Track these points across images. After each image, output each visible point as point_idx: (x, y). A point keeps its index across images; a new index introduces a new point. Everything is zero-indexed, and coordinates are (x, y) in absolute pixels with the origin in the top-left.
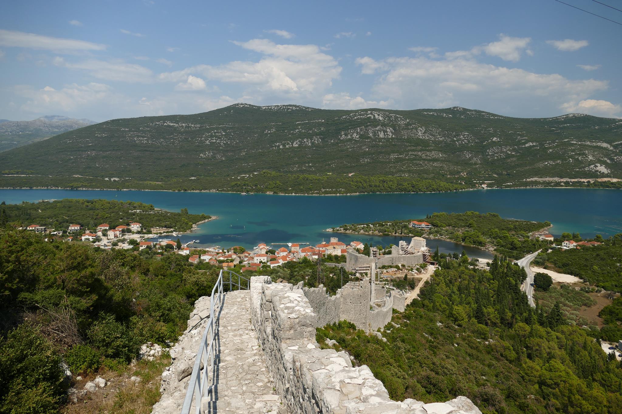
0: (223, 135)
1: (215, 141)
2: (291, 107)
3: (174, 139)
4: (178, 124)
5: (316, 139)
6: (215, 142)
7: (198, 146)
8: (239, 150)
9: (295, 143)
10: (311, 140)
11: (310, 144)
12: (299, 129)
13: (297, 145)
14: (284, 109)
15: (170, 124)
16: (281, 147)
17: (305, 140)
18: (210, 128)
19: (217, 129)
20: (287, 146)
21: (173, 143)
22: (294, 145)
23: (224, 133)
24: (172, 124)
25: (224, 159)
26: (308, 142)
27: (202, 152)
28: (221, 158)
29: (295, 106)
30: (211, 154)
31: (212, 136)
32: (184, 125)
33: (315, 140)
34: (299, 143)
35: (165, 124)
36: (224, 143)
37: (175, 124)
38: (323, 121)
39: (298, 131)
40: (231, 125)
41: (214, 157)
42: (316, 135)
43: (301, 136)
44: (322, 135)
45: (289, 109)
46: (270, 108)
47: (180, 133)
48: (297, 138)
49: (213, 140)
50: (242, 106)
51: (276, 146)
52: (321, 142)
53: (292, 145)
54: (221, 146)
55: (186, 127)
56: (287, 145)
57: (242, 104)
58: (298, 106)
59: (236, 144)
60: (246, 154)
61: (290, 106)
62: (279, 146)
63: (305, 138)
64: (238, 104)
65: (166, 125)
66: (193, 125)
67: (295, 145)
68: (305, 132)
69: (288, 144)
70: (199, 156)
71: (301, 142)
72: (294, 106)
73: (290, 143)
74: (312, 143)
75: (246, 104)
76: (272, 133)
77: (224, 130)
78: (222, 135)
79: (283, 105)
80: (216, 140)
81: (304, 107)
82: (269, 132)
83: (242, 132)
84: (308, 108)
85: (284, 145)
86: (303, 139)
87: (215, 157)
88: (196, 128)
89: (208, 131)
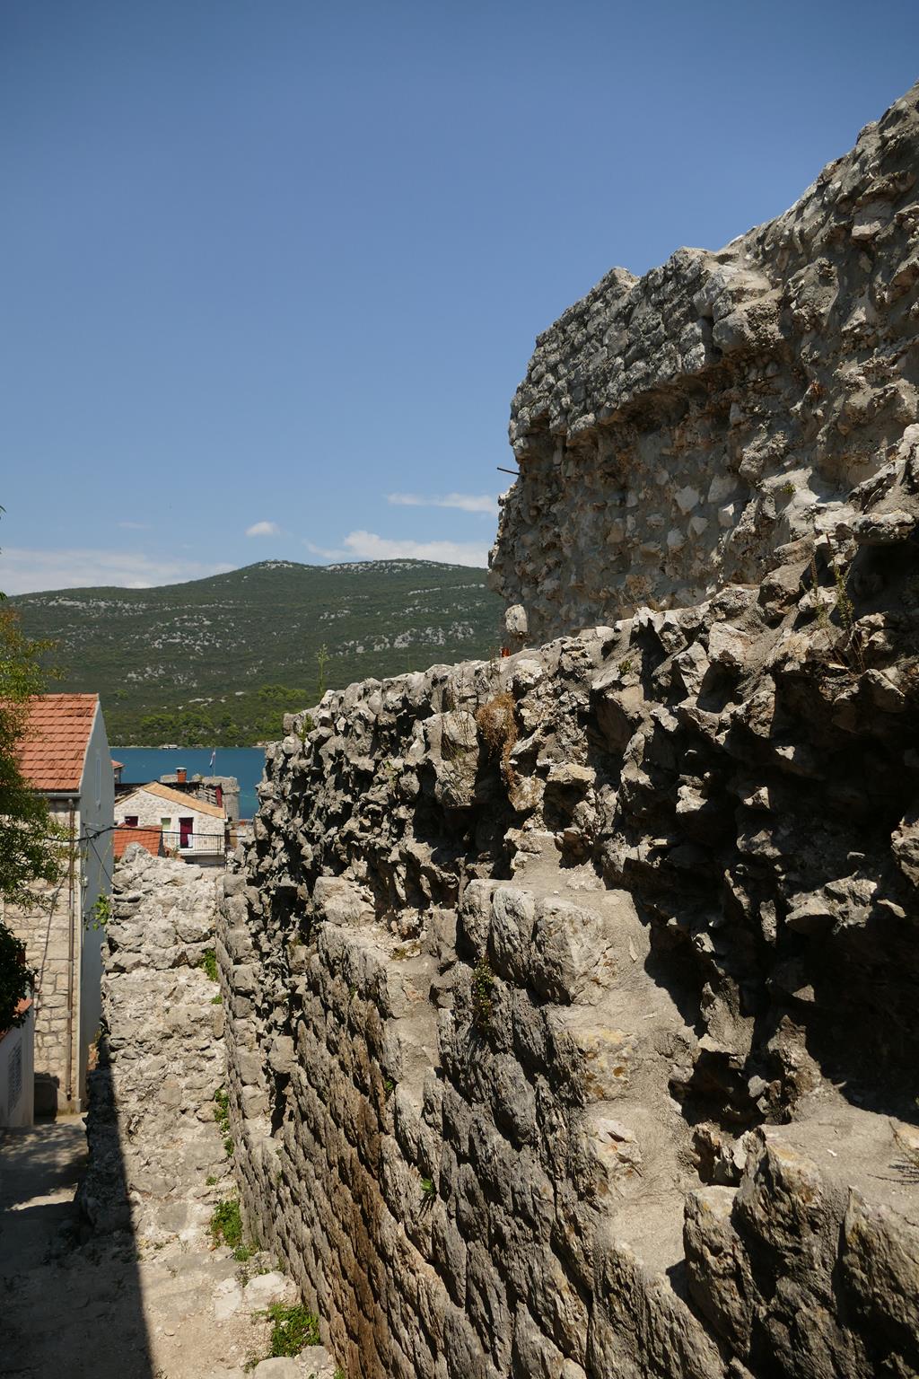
0: (204, 626)
1: (177, 641)
2: (401, 565)
3: (63, 637)
4: (88, 603)
5: (460, 628)
6: (179, 644)
7: (128, 653)
8: (241, 661)
9: (400, 638)
10: (446, 629)
11: (441, 642)
12: (414, 607)
13: (405, 645)
14: (381, 567)
15: (64, 602)
16: (360, 650)
17: (428, 632)
18: (173, 611)
19: (190, 612)
20: (377, 648)
21: (61, 647)
22: (396, 645)
23: (207, 623)
24: (69, 603)
25: (195, 685)
26: (435, 635)
27: (134, 667)
28: (188, 682)
29: (413, 562)
30: (161, 672)
31: (172, 629)
32: (102, 604)
33: (456, 631)
34: (410, 639)
35: (51, 603)
36: (203, 647)
37: (78, 603)
38: (482, 586)
39: (411, 612)
40: (234, 604)
41: (166, 680)
42: (461, 617)
43: (418, 622)
44: (477, 618)
45: (394, 568)
46: (345, 567)
47: (84, 623)
48: (407, 628)
49: (174, 638)
50: (274, 566)
51: (346, 648)
52: (473, 636)
53: (392, 644)
54: (193, 652)
55: (108, 609)
56: (378, 644)
57: (275, 562)
58: (421, 562)
59: (238, 647)
60: (259, 671)
61: (399, 561)
62: (354, 647)
63: (426, 627)
64: (264, 564)
65: (53, 606)
66: (127, 606)
67: (400, 644)
68: (429, 613)
69: (381, 641)
70: (125, 678)
71: (417, 636)
72: (408, 561)
73: (387, 640)
74: (449, 639)
75: (286, 562)
76: (339, 619)
77: (211, 615)
78: (202, 626)
79: (381, 562)
80: (182, 637)
81: (437, 563)
82: (333, 616)
83: (260, 620)
84: (447, 565)
85: (368, 646)
86: (423, 628)
87: (169, 680)
88: (133, 610)
89: (164, 617)
